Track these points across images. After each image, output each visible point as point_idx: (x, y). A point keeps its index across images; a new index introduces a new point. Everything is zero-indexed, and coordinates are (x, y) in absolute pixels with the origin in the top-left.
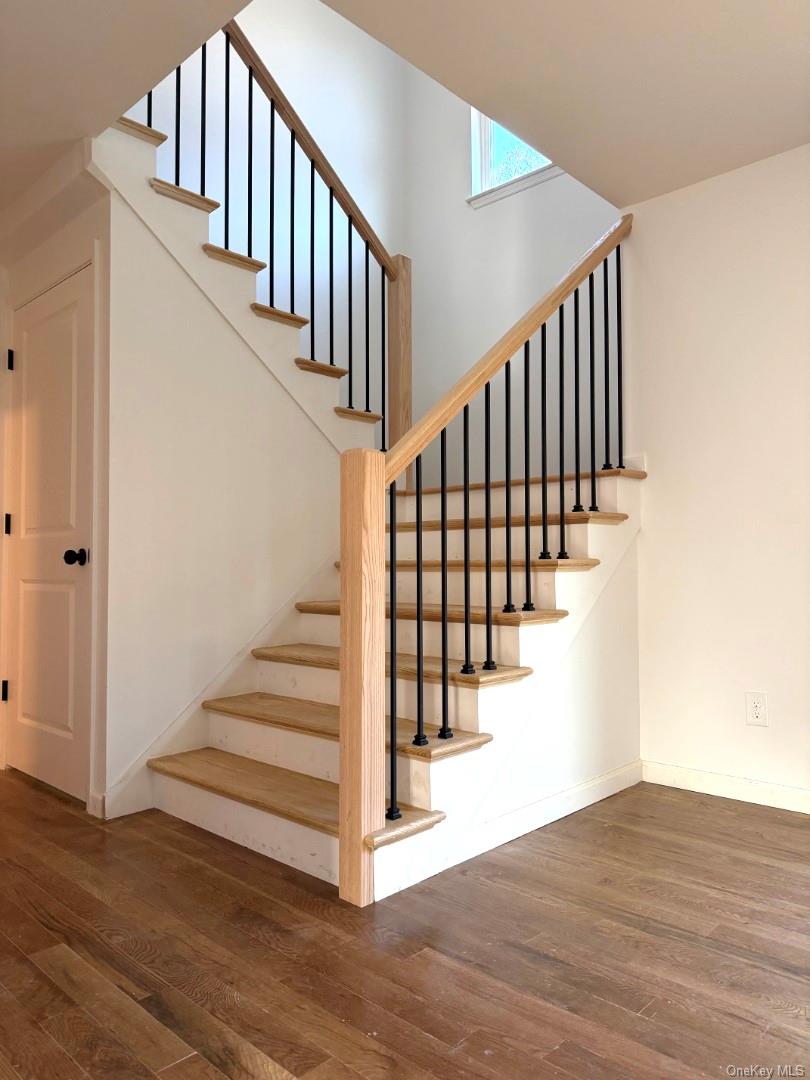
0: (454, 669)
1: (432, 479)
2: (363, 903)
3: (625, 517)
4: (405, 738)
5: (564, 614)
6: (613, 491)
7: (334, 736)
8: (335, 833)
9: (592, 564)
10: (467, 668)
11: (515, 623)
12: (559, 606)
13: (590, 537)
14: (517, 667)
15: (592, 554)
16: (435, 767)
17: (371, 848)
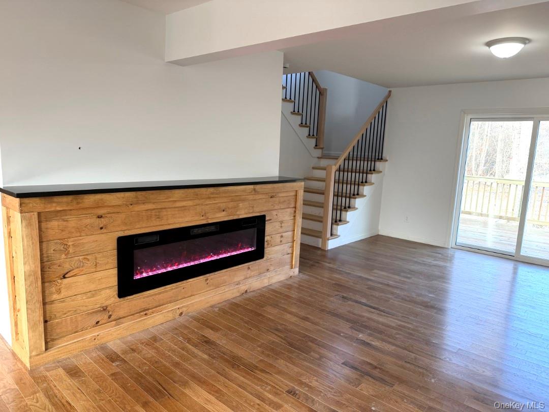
0: (343, 208)
1: (351, 158)
2: (327, 249)
3: (381, 172)
4: (334, 221)
5: (365, 196)
6: (379, 165)
7: (321, 222)
8: (321, 238)
9: (373, 184)
10: (345, 208)
11: (355, 198)
12: (364, 194)
13: (373, 177)
14: (355, 208)
15: (373, 182)
16: (339, 227)
17: (328, 239)
